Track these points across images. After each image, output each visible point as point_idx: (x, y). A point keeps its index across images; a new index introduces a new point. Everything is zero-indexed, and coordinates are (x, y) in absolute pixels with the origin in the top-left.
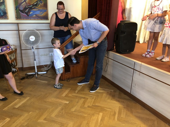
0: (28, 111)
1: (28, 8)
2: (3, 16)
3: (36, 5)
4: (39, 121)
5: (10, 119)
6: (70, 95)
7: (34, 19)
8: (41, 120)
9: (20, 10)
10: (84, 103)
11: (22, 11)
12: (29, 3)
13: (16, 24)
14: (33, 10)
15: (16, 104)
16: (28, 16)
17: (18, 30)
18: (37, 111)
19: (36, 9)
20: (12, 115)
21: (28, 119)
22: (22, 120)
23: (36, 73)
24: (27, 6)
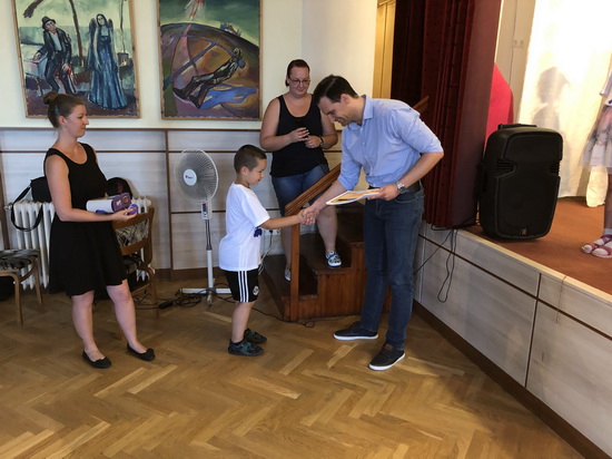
0: (166, 409)
1: (199, 83)
3: (225, 73)
4: (195, 443)
5: (109, 425)
6: (307, 372)
8: (201, 443)
10: (350, 403)
12: (204, 69)
13: (160, 133)
15: (133, 383)
16: (199, 107)
17: (167, 152)
18: (193, 413)
20: (115, 413)
21: (163, 434)
22: (146, 434)
23: (208, 290)
24: (198, 77)
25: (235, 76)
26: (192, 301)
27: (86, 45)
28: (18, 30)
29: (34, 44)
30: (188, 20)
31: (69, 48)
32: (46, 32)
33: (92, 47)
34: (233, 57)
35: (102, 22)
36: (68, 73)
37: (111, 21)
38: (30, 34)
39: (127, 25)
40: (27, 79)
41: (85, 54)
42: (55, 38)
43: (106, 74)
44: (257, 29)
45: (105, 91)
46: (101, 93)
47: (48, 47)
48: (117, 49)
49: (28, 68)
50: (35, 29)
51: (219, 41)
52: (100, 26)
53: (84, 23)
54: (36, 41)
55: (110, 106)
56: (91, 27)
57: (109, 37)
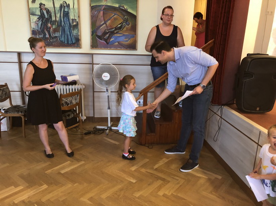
1: (108, 33)
3: (120, 28)
4: (82, 199)
5: (47, 187)
6: (143, 170)
7: (116, 48)
8: (85, 199)
9: (97, 36)
10: (159, 188)
12: (111, 26)
13: (90, 55)
15: (63, 168)
16: (108, 43)
17: (93, 64)
19: (120, 33)
20: (52, 182)
24: (108, 30)
25: (125, 29)
26: (100, 132)
27: (58, 15)
28: (29, 9)
29: (36, 15)
30: (104, 3)
31: (51, 17)
32: (41, 9)
33: (60, 16)
34: (124, 20)
35: (65, 5)
37: (69, 4)
38: (34, 11)
39: (76, 6)
40: (33, 31)
41: (58, 19)
42: (45, 12)
43: (67, 28)
44: (136, 8)
45: (66, 36)
46: (64, 37)
47: (42, 17)
48: (72, 17)
50: (36, 8)
51: (118, 13)
52: (64, 7)
53: (57, 6)
54: (37, 14)
55: (68, 43)
56: (60, 7)
57: (68, 11)
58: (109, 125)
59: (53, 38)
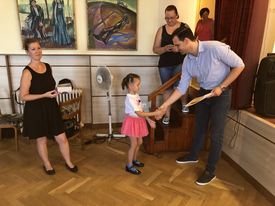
1: (106, 32)
2: (70, 44)
3: (119, 27)
6: (158, 185)
7: (115, 48)
9: (95, 35)
11: (97, 37)
12: (109, 25)
13: (87, 57)
14: (114, 34)
15: (68, 187)
16: (106, 44)
17: (90, 66)
19: (119, 33)
23: (109, 135)
24: (106, 29)
26: (101, 140)
27: (51, 13)
28: (18, 6)
29: (26, 13)
31: (43, 15)
32: (32, 6)
33: (54, 14)
34: (123, 18)
35: (59, 2)
36: (42, 27)
37: (63, 1)
38: (24, 8)
39: (71, 3)
40: (23, 30)
41: (50, 17)
42: (36, 9)
43: (61, 28)
44: (136, 5)
45: (60, 36)
46: (58, 37)
47: (32, 15)
49: (23, 25)
50: (26, 5)
51: (116, 10)
52: (58, 3)
53: (50, 2)
54: (27, 11)
55: (62, 44)
56: (53, 4)
57: (62, 9)
58: (111, 133)
59: (45, 39)
